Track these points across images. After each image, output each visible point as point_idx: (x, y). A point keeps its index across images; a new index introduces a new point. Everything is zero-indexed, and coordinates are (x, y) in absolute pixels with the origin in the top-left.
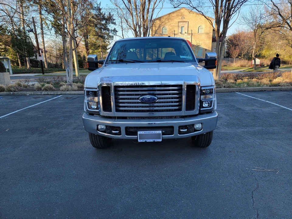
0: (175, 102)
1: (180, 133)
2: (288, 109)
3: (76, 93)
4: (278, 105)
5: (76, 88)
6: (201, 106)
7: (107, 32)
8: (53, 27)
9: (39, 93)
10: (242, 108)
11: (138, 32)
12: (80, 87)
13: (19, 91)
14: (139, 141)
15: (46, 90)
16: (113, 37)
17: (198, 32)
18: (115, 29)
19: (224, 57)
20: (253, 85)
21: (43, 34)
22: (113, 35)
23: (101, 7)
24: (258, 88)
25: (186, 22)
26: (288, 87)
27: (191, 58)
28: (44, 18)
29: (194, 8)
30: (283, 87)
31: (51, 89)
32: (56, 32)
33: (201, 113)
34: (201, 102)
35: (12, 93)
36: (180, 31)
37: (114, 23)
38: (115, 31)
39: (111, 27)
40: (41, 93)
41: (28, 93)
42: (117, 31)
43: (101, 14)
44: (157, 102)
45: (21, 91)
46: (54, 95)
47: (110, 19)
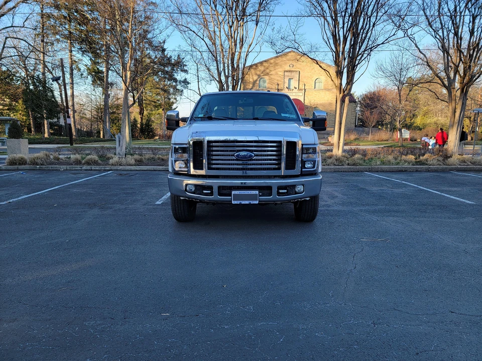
0: (274, 160)
1: (279, 194)
2: (428, 190)
3: (133, 169)
4: (416, 186)
5: (133, 162)
6: (303, 166)
7: (174, 84)
8: (89, 74)
9: (78, 167)
10: (367, 188)
11: (225, 85)
12: (138, 161)
13: (49, 165)
14: (233, 202)
15: (88, 163)
16: (182, 91)
17: (315, 88)
18: (186, 79)
19: (356, 126)
20: (389, 162)
21: (72, 83)
22: (182, 88)
23: (165, 47)
24: (395, 166)
25: (296, 71)
26: (438, 166)
27: (294, 116)
28: (77, 60)
29: (304, 54)
30: (431, 166)
31: (95, 163)
32: (94, 82)
33: (303, 174)
34: (303, 163)
35: (38, 166)
36: (287, 85)
37: (185, 70)
38: (186, 82)
39: (180, 76)
40: (82, 167)
41: (63, 167)
42: (188, 83)
43: (166, 57)
44: (254, 160)
45: (50, 164)
46: (100, 171)
47: (179, 64)
